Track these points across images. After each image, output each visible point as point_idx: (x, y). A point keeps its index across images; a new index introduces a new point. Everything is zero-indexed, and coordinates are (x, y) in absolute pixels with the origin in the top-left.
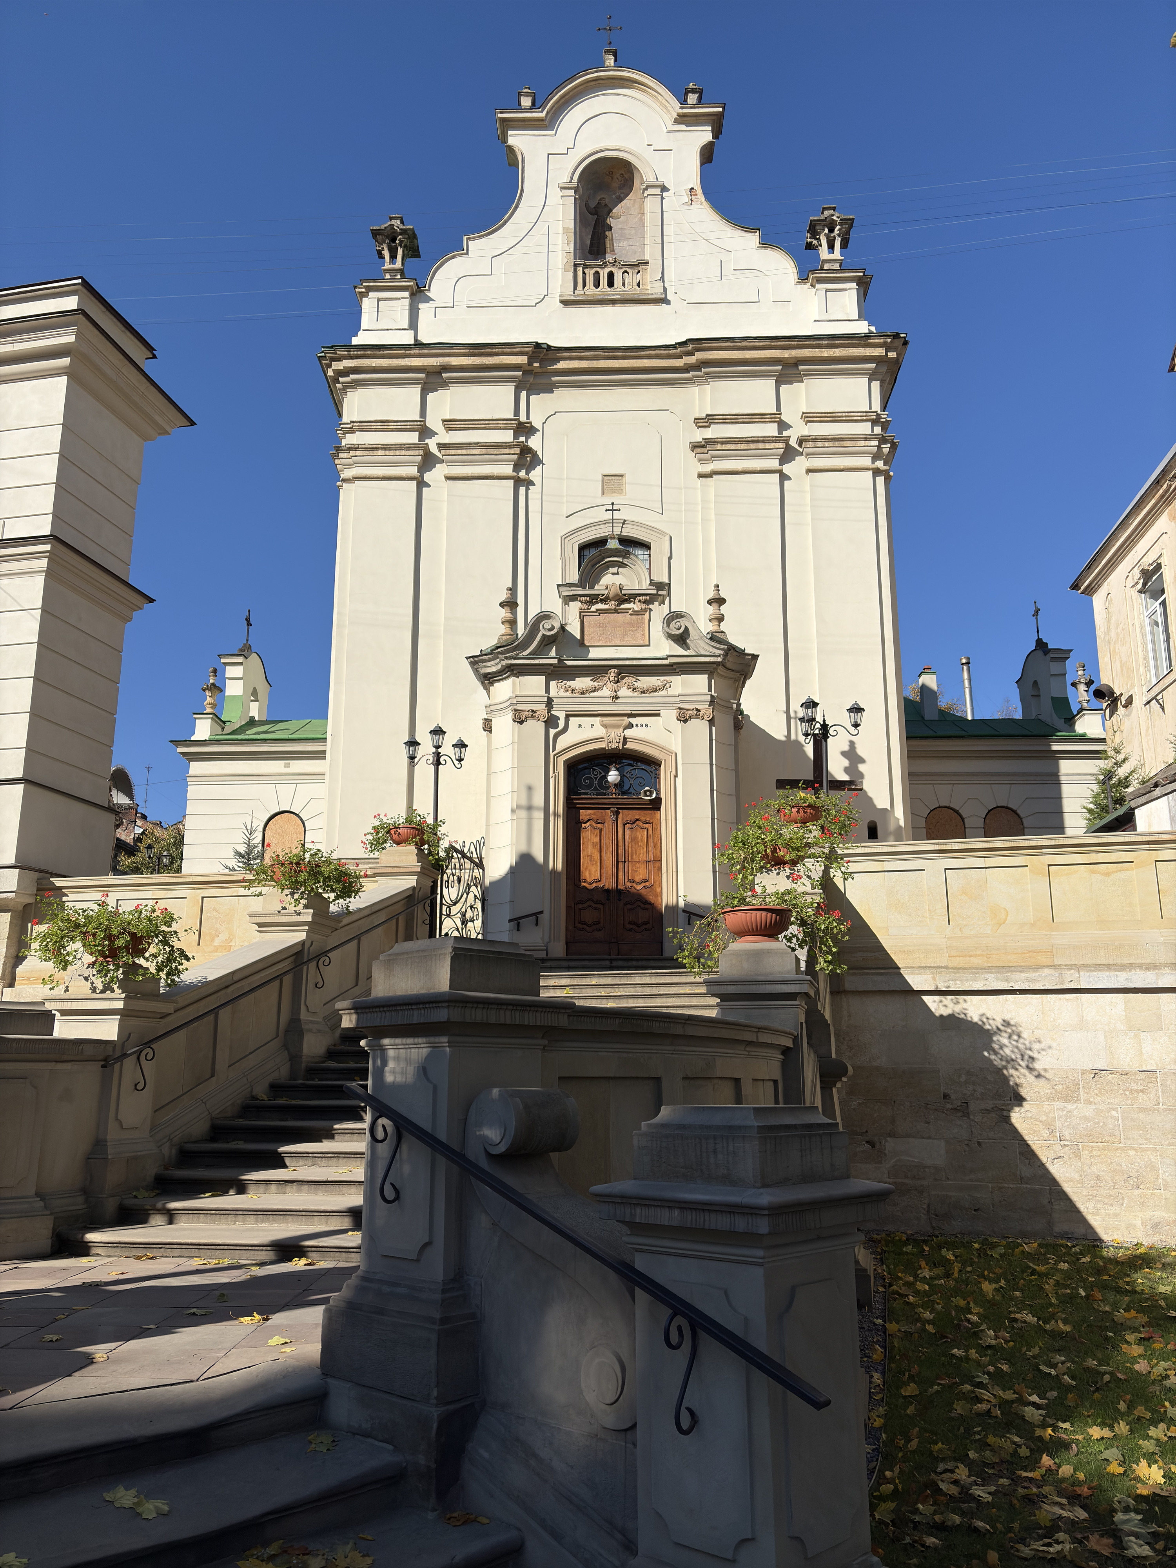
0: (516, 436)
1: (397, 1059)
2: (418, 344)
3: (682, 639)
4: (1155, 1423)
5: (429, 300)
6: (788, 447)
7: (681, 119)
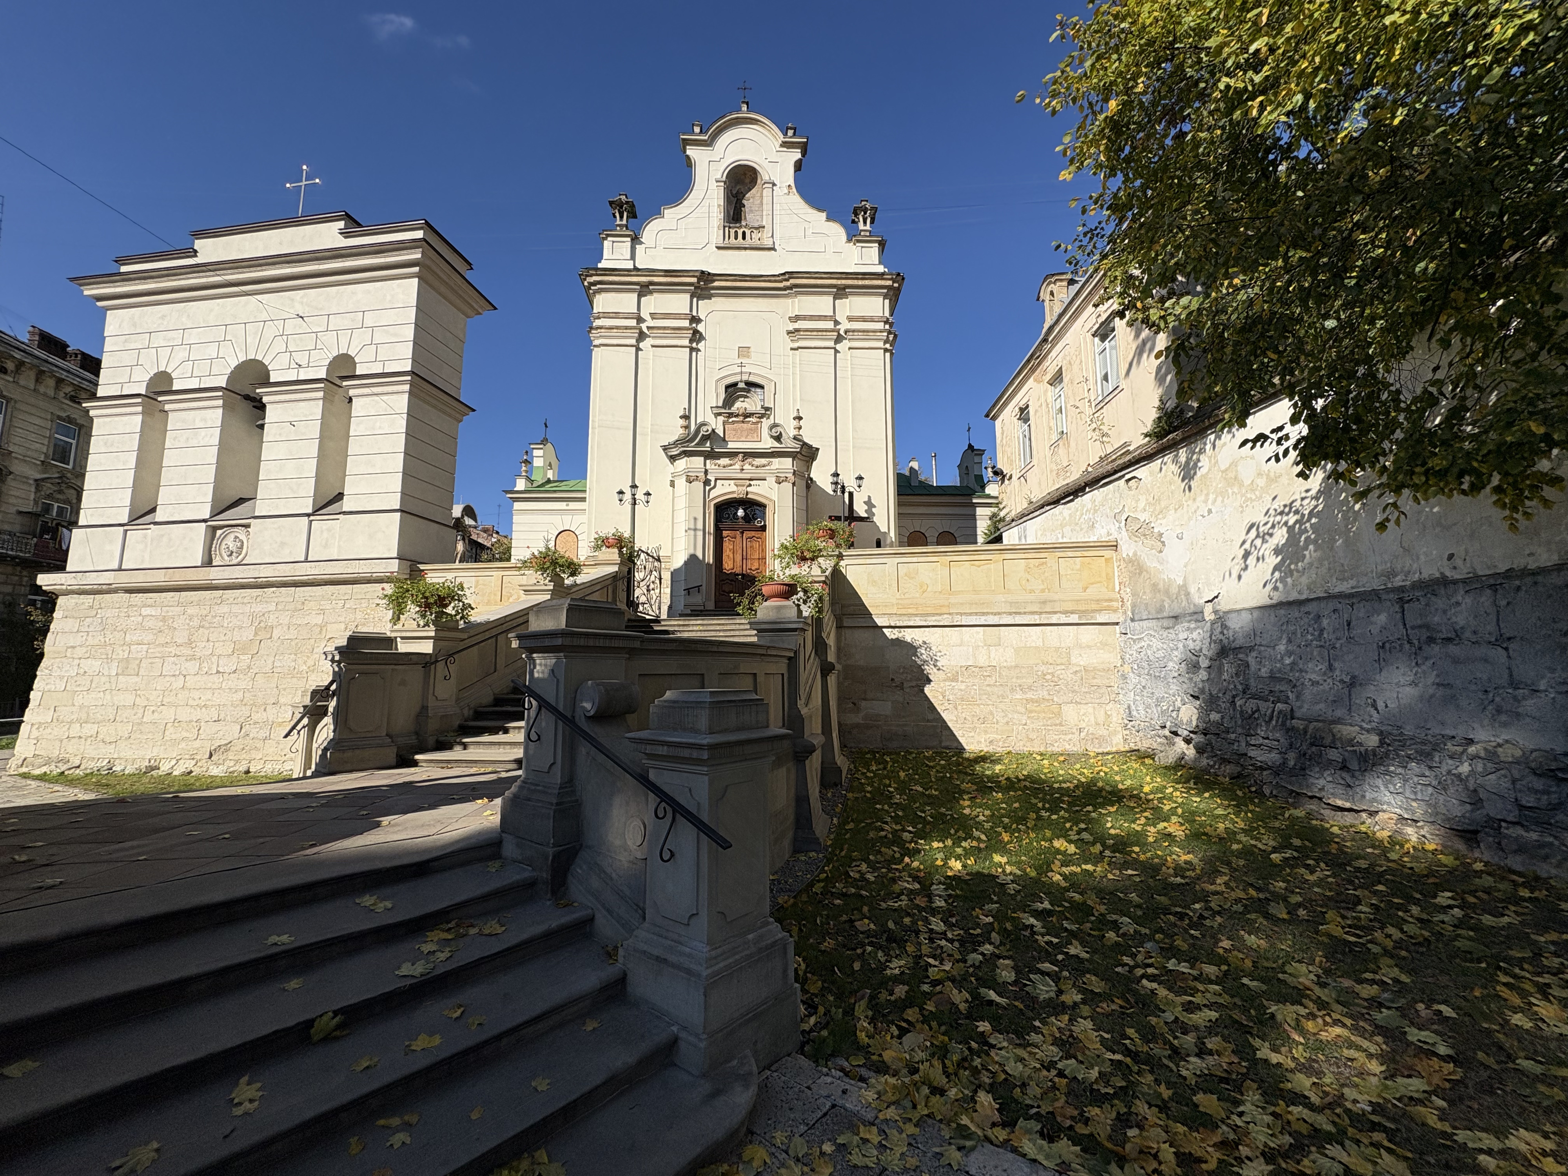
0: (691, 324)
1: (540, 665)
2: (636, 269)
3: (778, 438)
4: (965, 840)
5: (641, 243)
6: (839, 335)
7: (784, 144)
